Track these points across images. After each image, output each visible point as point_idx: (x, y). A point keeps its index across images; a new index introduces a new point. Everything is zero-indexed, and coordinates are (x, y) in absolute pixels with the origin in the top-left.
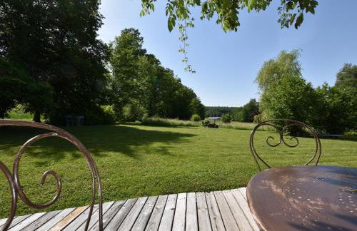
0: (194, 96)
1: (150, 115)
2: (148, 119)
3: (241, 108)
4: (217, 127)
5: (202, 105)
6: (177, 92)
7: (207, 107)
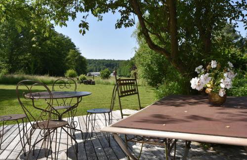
0: (72, 46)
1: (11, 71)
2: (9, 76)
3: (128, 61)
4: (93, 83)
5: (82, 58)
6: (48, 42)
7: (89, 60)
